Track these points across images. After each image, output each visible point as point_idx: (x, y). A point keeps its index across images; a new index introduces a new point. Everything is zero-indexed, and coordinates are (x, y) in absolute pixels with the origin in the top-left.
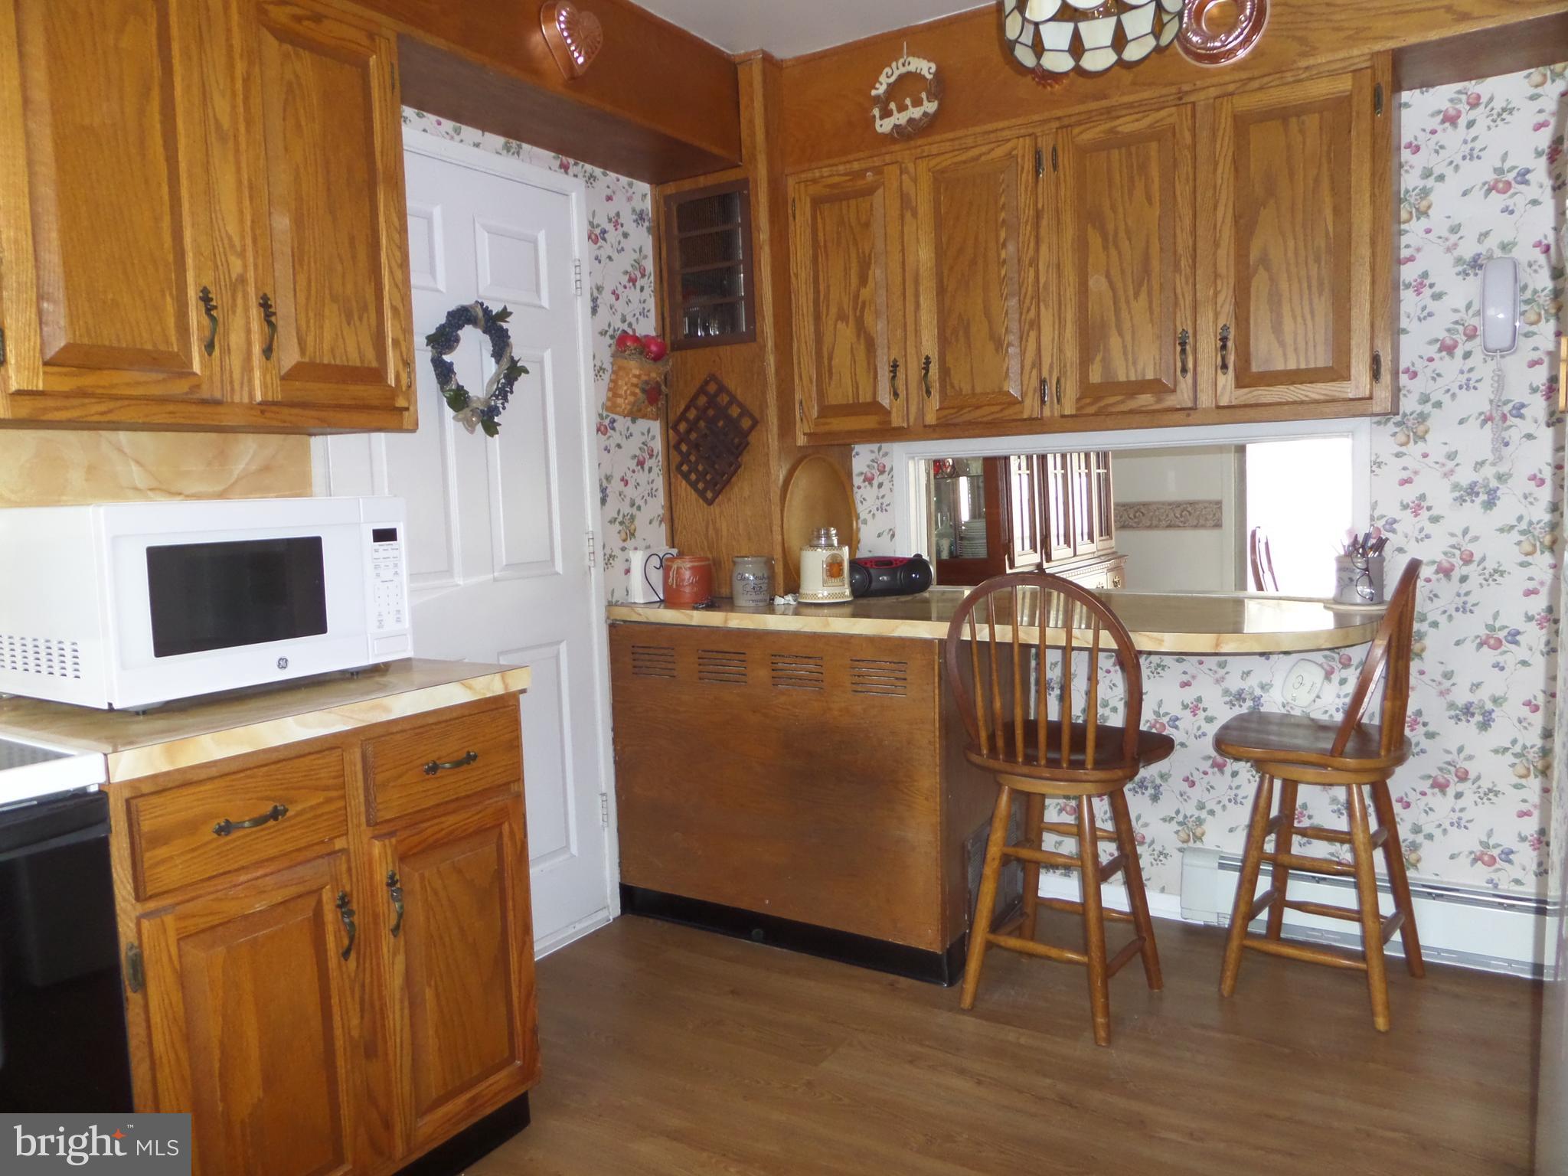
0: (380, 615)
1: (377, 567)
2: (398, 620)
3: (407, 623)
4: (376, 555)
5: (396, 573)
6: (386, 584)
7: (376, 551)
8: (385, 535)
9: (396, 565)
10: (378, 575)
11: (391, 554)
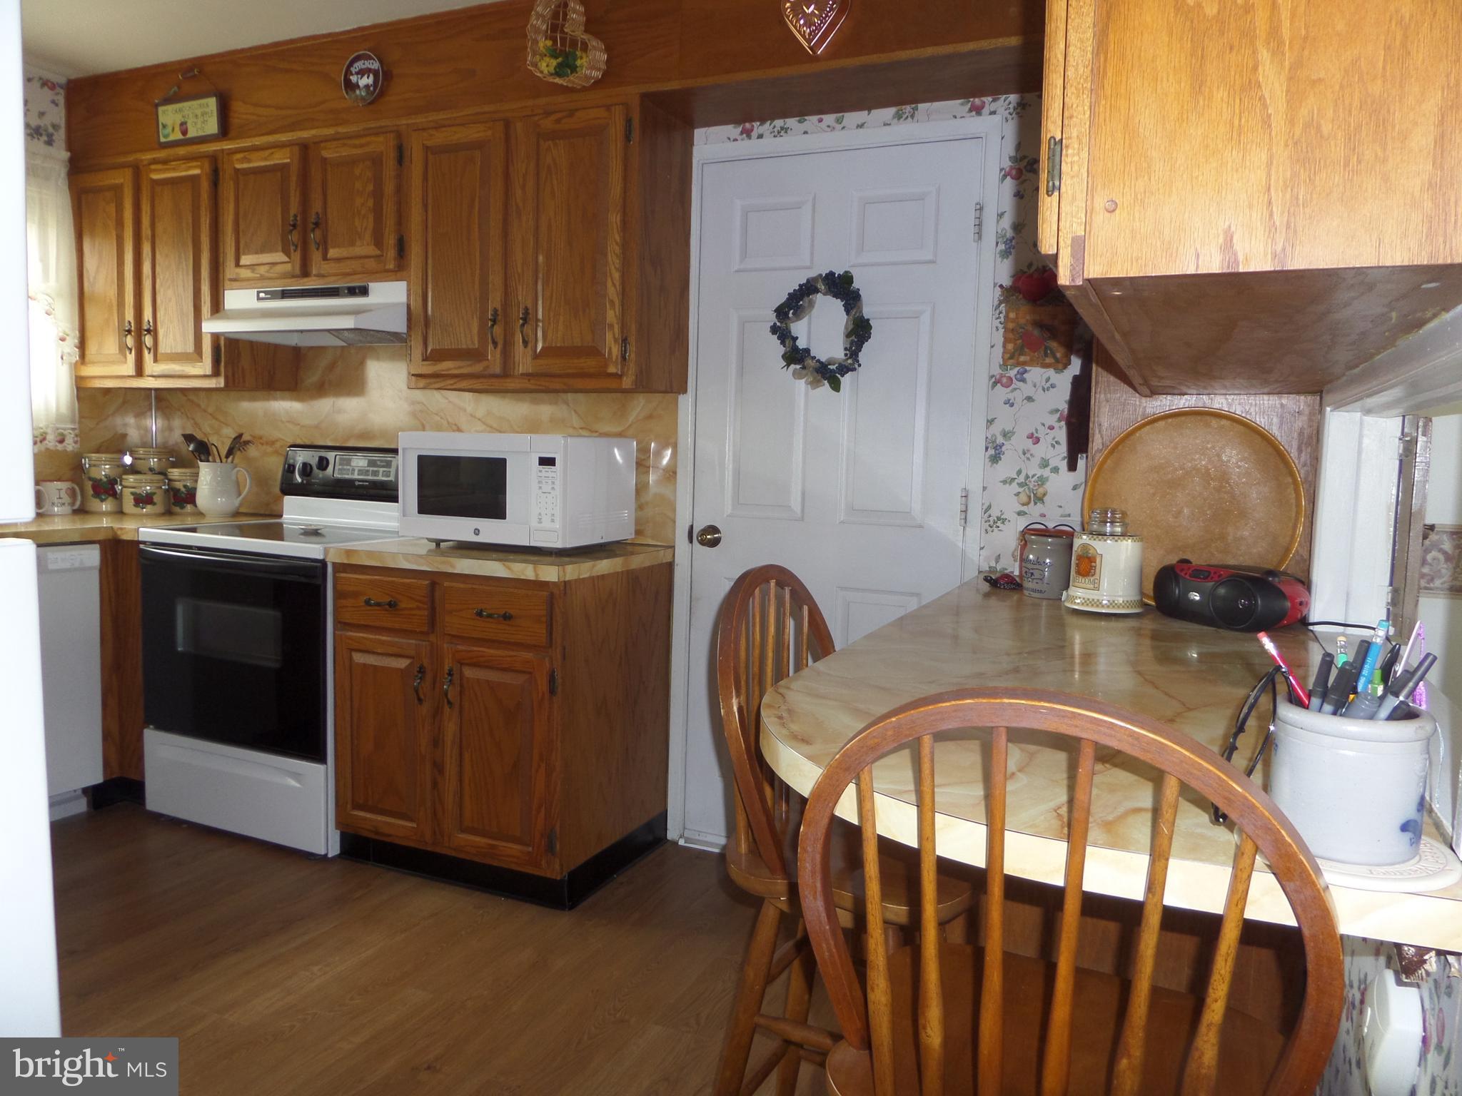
0: (540, 514)
1: (540, 482)
2: (553, 521)
3: (557, 525)
4: (540, 474)
5: (553, 488)
6: (546, 494)
7: (540, 471)
8: (547, 462)
9: (553, 483)
10: (540, 488)
11: (550, 474)
